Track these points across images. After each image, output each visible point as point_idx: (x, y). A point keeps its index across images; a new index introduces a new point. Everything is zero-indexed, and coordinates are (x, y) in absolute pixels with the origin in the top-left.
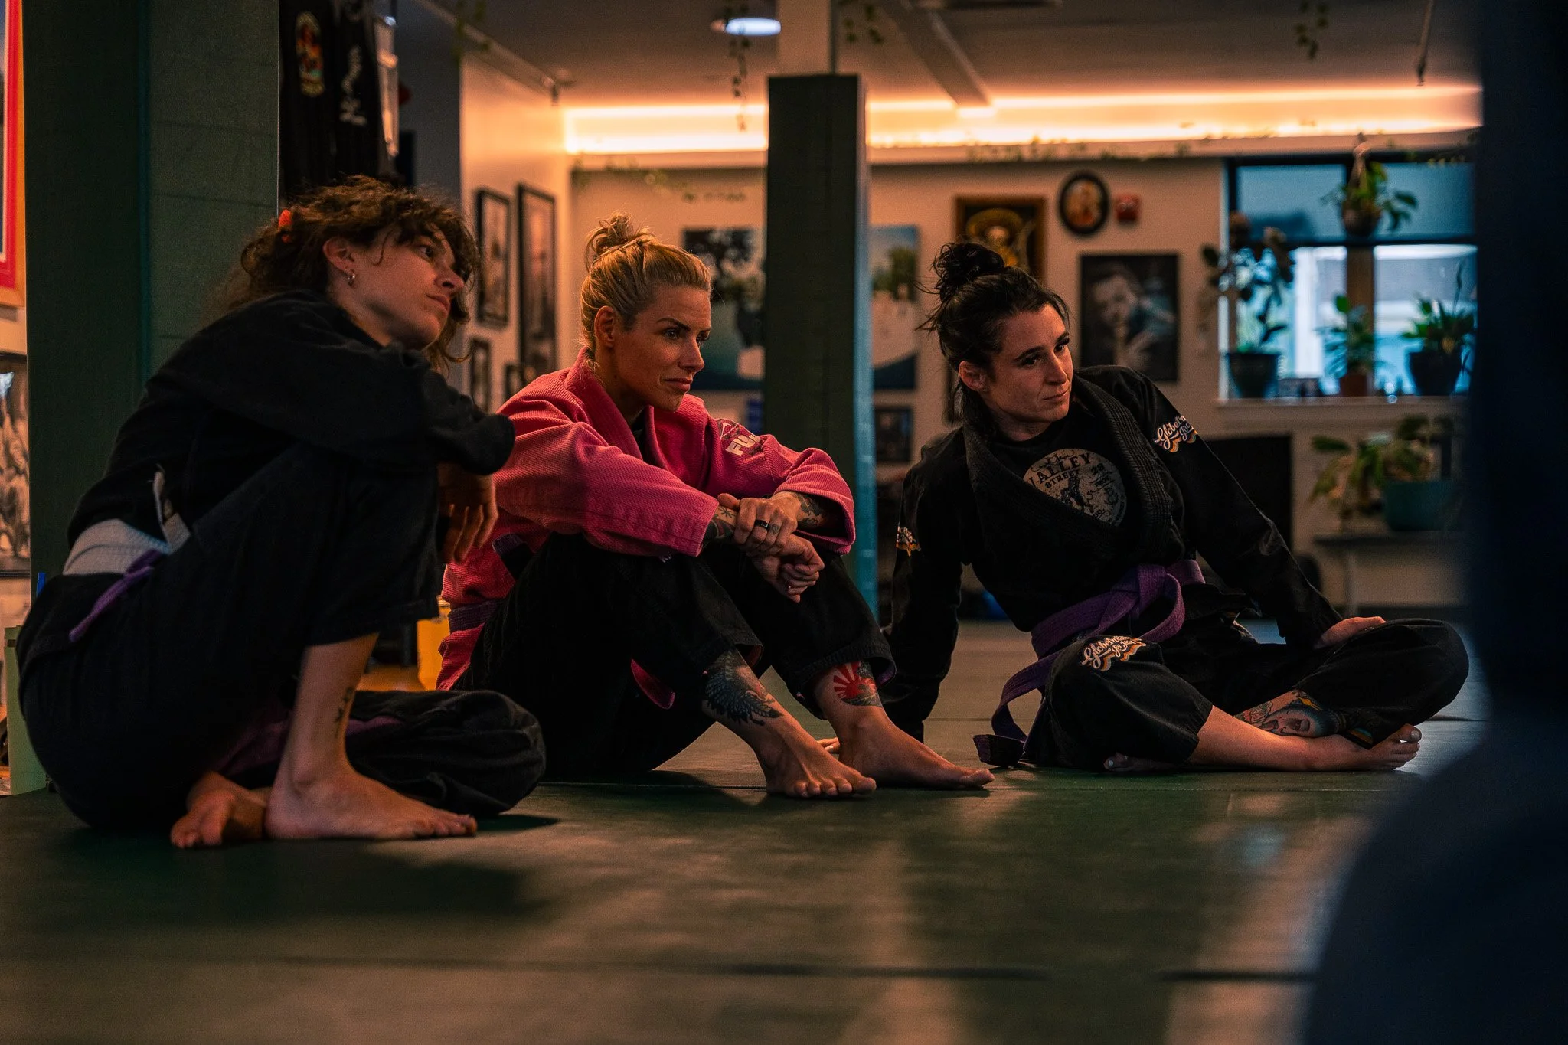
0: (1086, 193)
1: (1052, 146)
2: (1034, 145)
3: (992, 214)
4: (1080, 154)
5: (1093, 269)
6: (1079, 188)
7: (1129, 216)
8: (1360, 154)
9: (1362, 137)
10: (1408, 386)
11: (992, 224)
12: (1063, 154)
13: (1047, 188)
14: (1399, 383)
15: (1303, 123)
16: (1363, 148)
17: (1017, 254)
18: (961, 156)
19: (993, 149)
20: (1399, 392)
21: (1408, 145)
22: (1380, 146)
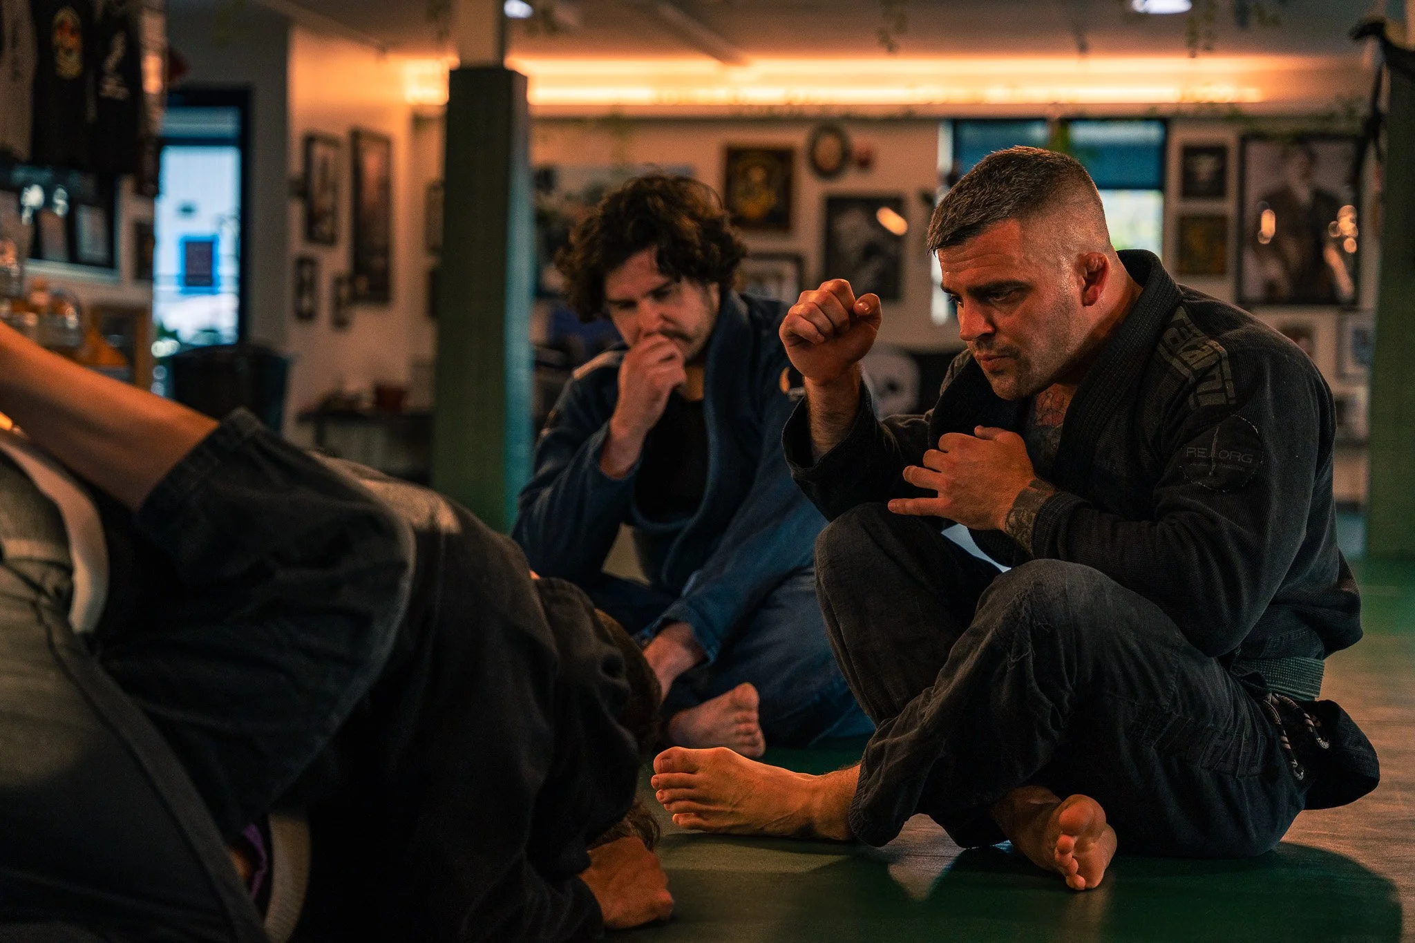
0: (830, 144)
1: (802, 107)
2: (789, 105)
3: (753, 159)
4: (824, 114)
5: (835, 206)
6: (825, 140)
7: (865, 163)
8: (1056, 119)
11: (753, 167)
12: (810, 114)
13: (797, 138)
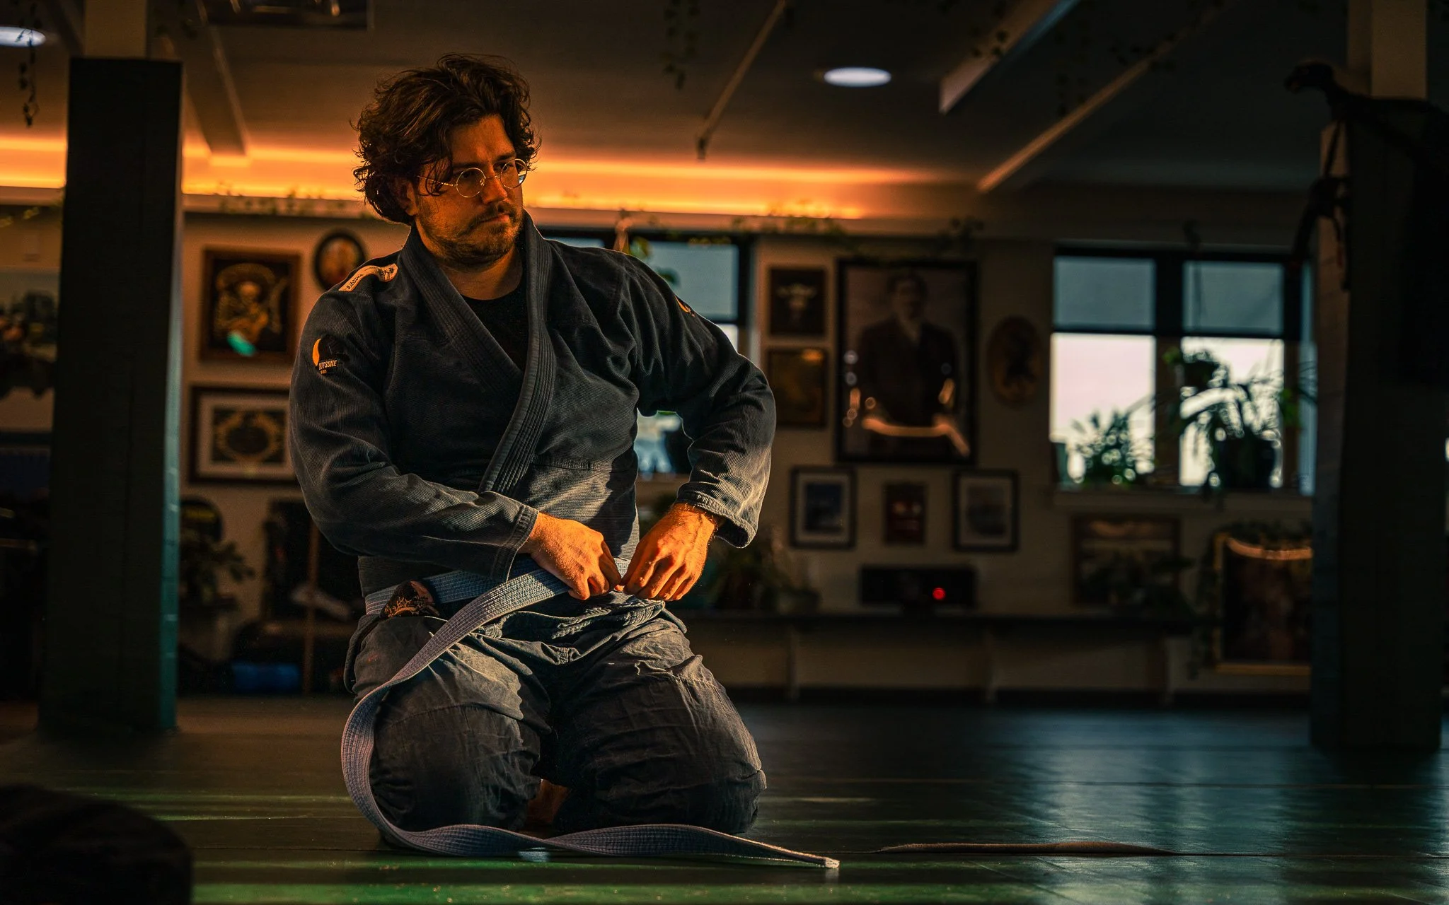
0: (342, 252)
1: (309, 201)
2: (290, 199)
3: (245, 268)
4: (338, 212)
6: (336, 246)
8: (623, 230)
9: (624, 213)
10: (663, 465)
11: (243, 279)
12: (320, 210)
13: (303, 246)
14: (654, 462)
15: (566, 194)
16: (625, 224)
17: (269, 311)
18: (214, 206)
19: (249, 200)
20: (654, 470)
21: (675, 224)
22: (641, 223)
